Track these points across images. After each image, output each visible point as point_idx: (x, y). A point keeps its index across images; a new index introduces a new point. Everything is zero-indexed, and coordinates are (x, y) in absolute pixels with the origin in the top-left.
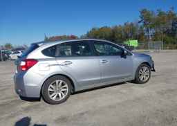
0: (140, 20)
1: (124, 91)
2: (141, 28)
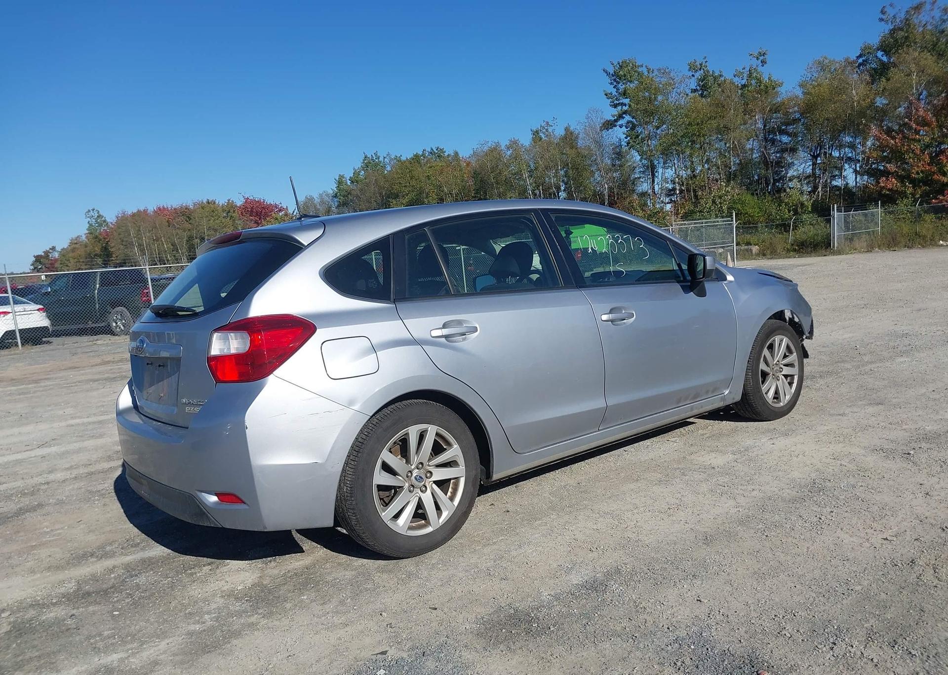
0: (610, 113)
1: (718, 460)
2: (619, 154)
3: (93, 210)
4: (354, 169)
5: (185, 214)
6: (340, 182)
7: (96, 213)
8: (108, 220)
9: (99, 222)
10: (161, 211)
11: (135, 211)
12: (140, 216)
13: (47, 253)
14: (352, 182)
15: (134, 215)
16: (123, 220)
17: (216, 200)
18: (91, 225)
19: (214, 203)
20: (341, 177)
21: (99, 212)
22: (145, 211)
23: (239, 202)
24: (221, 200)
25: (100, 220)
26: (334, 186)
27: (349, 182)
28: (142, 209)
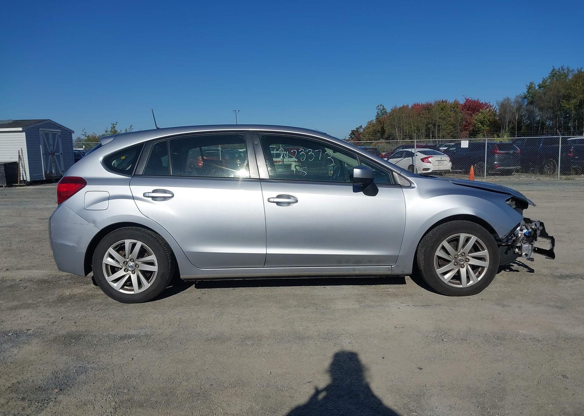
3: (381, 105)
4: (543, 78)
5: (428, 108)
6: (530, 88)
7: (382, 107)
8: (387, 111)
9: (382, 113)
10: (415, 106)
11: (401, 106)
12: (404, 109)
13: (357, 129)
14: (540, 88)
15: (400, 108)
16: (394, 111)
17: (447, 100)
18: (378, 114)
19: (446, 102)
20: (532, 83)
21: (384, 106)
22: (407, 106)
23: (462, 101)
24: (451, 100)
25: (383, 111)
26: (525, 91)
27: (537, 88)
28: (405, 105)
